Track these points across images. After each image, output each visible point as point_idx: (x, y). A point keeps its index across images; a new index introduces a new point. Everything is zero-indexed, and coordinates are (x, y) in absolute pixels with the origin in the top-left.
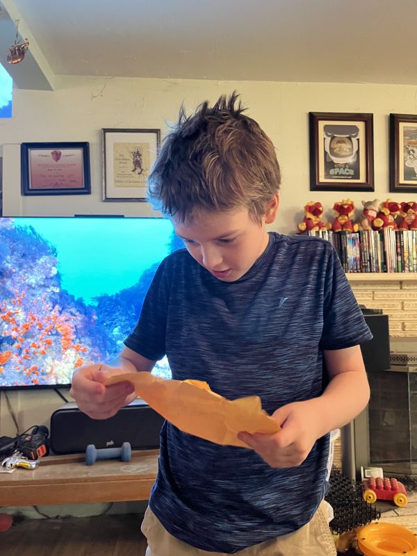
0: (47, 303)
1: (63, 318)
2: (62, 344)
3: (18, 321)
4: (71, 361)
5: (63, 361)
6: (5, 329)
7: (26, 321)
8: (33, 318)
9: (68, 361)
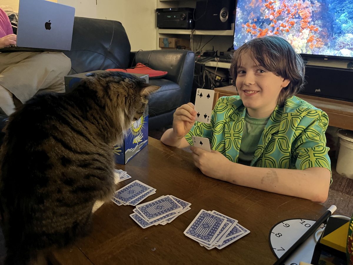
1: (305, 6)
2: (301, 25)
3: (275, 8)
4: (305, 38)
5: (300, 37)
6: (266, 14)
7: (280, 8)
8: (284, 5)
9: (303, 38)
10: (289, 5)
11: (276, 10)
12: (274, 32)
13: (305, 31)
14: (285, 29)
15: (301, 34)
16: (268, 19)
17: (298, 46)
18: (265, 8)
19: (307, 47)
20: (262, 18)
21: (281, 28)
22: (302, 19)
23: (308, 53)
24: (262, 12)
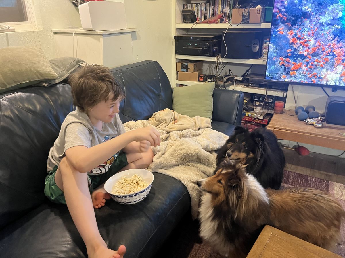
0: (330, 36)
1: (339, 46)
2: (335, 62)
3: (310, 46)
4: (338, 72)
5: (333, 72)
6: (301, 50)
7: (314, 46)
8: (319, 44)
9: (337, 72)
10: (324, 44)
11: (311, 47)
12: (309, 66)
13: (338, 66)
14: (319, 64)
15: (334, 69)
16: (302, 54)
17: (332, 79)
18: (300, 45)
19: (340, 80)
20: (296, 53)
21: (316, 63)
22: (336, 56)
23: (341, 85)
24: (297, 48)
